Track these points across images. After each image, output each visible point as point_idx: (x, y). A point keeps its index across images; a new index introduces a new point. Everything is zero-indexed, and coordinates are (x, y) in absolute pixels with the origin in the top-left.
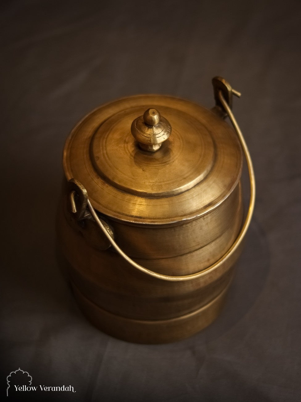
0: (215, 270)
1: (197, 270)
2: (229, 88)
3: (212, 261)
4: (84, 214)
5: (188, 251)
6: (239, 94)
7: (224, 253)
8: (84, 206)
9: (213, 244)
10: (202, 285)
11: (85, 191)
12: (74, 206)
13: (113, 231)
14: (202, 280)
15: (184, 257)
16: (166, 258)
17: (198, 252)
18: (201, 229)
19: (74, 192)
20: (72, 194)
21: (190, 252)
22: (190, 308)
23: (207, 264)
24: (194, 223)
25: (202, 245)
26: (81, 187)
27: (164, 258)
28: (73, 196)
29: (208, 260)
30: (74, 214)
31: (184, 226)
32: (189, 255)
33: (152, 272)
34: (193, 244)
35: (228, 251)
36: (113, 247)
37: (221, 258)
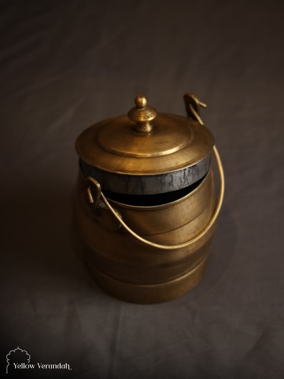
0: (200, 240)
1: (186, 240)
2: (197, 101)
3: (197, 233)
4: (98, 204)
5: (178, 226)
6: (205, 105)
7: (205, 225)
8: (99, 197)
9: (196, 220)
10: (191, 252)
11: (99, 185)
12: (91, 198)
13: (121, 216)
14: (190, 248)
15: (176, 231)
16: (163, 233)
17: (186, 226)
18: (188, 208)
19: (90, 187)
20: (89, 189)
21: (181, 227)
22: (182, 272)
23: (193, 235)
24: (183, 203)
25: (189, 221)
26: (95, 182)
27: (161, 233)
28: (90, 190)
29: (194, 232)
30: (91, 203)
31: (175, 206)
32: (180, 229)
33: (154, 244)
34: (183, 220)
35: (208, 224)
36: (123, 226)
37: (204, 230)
